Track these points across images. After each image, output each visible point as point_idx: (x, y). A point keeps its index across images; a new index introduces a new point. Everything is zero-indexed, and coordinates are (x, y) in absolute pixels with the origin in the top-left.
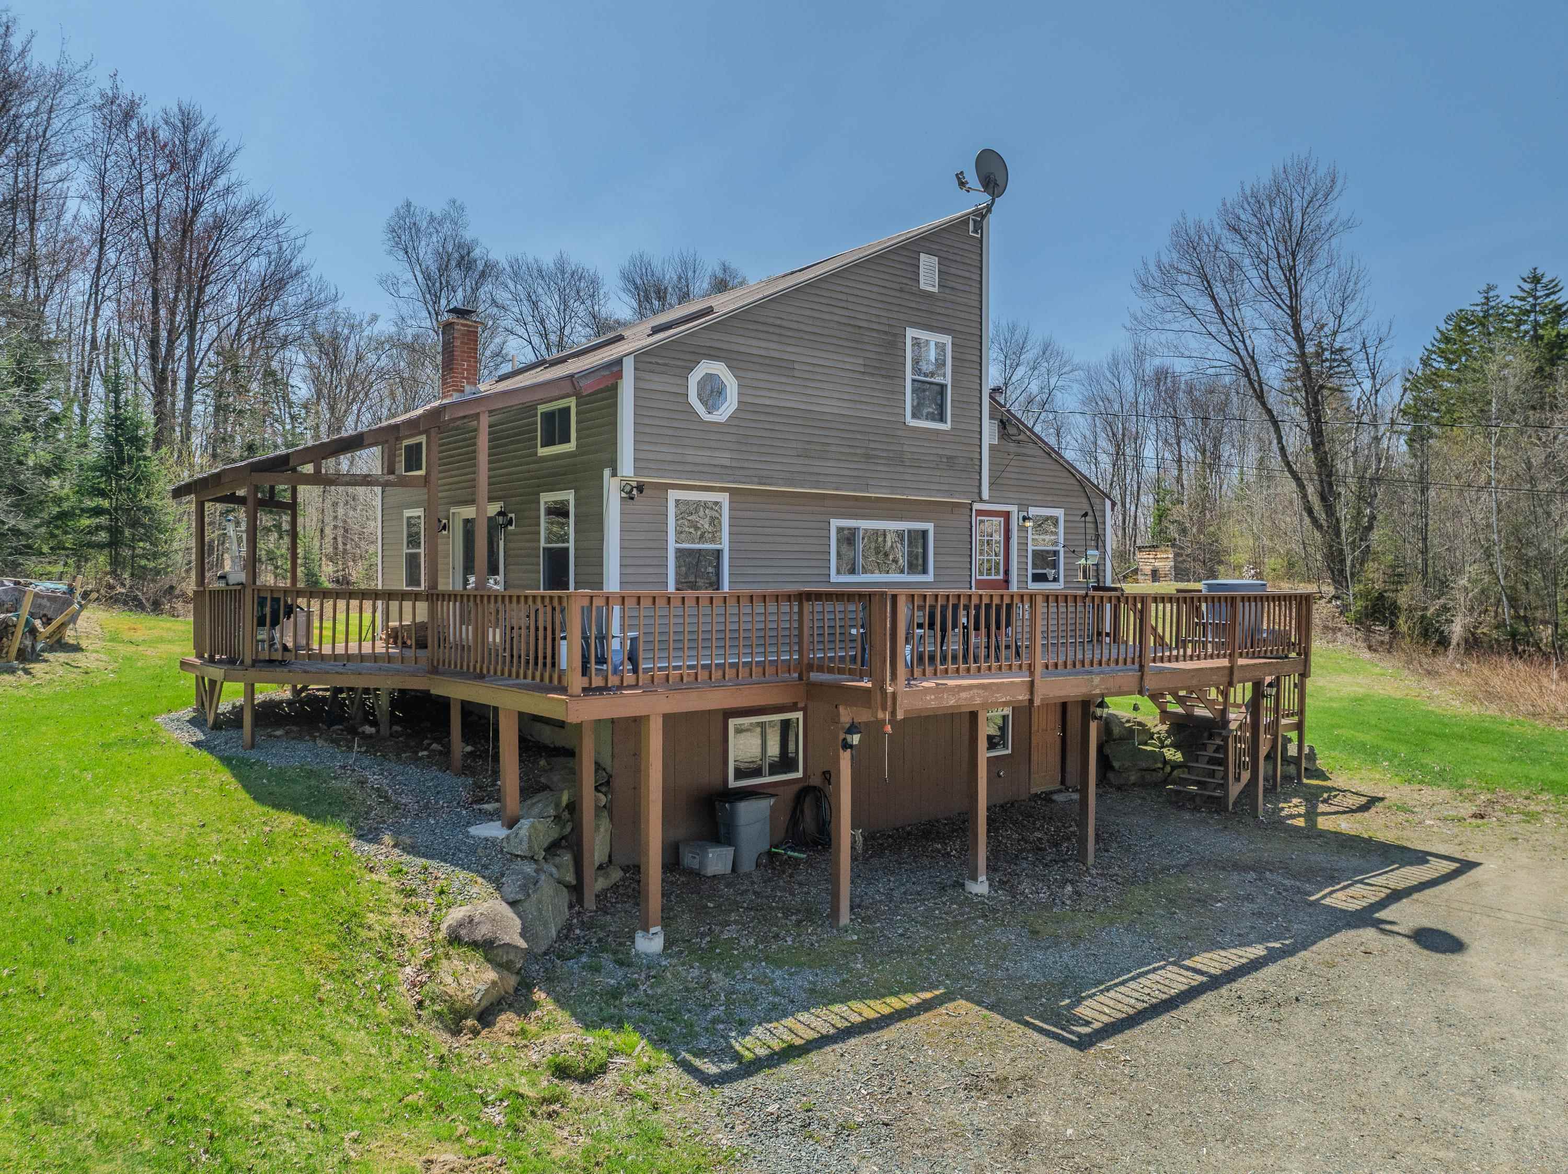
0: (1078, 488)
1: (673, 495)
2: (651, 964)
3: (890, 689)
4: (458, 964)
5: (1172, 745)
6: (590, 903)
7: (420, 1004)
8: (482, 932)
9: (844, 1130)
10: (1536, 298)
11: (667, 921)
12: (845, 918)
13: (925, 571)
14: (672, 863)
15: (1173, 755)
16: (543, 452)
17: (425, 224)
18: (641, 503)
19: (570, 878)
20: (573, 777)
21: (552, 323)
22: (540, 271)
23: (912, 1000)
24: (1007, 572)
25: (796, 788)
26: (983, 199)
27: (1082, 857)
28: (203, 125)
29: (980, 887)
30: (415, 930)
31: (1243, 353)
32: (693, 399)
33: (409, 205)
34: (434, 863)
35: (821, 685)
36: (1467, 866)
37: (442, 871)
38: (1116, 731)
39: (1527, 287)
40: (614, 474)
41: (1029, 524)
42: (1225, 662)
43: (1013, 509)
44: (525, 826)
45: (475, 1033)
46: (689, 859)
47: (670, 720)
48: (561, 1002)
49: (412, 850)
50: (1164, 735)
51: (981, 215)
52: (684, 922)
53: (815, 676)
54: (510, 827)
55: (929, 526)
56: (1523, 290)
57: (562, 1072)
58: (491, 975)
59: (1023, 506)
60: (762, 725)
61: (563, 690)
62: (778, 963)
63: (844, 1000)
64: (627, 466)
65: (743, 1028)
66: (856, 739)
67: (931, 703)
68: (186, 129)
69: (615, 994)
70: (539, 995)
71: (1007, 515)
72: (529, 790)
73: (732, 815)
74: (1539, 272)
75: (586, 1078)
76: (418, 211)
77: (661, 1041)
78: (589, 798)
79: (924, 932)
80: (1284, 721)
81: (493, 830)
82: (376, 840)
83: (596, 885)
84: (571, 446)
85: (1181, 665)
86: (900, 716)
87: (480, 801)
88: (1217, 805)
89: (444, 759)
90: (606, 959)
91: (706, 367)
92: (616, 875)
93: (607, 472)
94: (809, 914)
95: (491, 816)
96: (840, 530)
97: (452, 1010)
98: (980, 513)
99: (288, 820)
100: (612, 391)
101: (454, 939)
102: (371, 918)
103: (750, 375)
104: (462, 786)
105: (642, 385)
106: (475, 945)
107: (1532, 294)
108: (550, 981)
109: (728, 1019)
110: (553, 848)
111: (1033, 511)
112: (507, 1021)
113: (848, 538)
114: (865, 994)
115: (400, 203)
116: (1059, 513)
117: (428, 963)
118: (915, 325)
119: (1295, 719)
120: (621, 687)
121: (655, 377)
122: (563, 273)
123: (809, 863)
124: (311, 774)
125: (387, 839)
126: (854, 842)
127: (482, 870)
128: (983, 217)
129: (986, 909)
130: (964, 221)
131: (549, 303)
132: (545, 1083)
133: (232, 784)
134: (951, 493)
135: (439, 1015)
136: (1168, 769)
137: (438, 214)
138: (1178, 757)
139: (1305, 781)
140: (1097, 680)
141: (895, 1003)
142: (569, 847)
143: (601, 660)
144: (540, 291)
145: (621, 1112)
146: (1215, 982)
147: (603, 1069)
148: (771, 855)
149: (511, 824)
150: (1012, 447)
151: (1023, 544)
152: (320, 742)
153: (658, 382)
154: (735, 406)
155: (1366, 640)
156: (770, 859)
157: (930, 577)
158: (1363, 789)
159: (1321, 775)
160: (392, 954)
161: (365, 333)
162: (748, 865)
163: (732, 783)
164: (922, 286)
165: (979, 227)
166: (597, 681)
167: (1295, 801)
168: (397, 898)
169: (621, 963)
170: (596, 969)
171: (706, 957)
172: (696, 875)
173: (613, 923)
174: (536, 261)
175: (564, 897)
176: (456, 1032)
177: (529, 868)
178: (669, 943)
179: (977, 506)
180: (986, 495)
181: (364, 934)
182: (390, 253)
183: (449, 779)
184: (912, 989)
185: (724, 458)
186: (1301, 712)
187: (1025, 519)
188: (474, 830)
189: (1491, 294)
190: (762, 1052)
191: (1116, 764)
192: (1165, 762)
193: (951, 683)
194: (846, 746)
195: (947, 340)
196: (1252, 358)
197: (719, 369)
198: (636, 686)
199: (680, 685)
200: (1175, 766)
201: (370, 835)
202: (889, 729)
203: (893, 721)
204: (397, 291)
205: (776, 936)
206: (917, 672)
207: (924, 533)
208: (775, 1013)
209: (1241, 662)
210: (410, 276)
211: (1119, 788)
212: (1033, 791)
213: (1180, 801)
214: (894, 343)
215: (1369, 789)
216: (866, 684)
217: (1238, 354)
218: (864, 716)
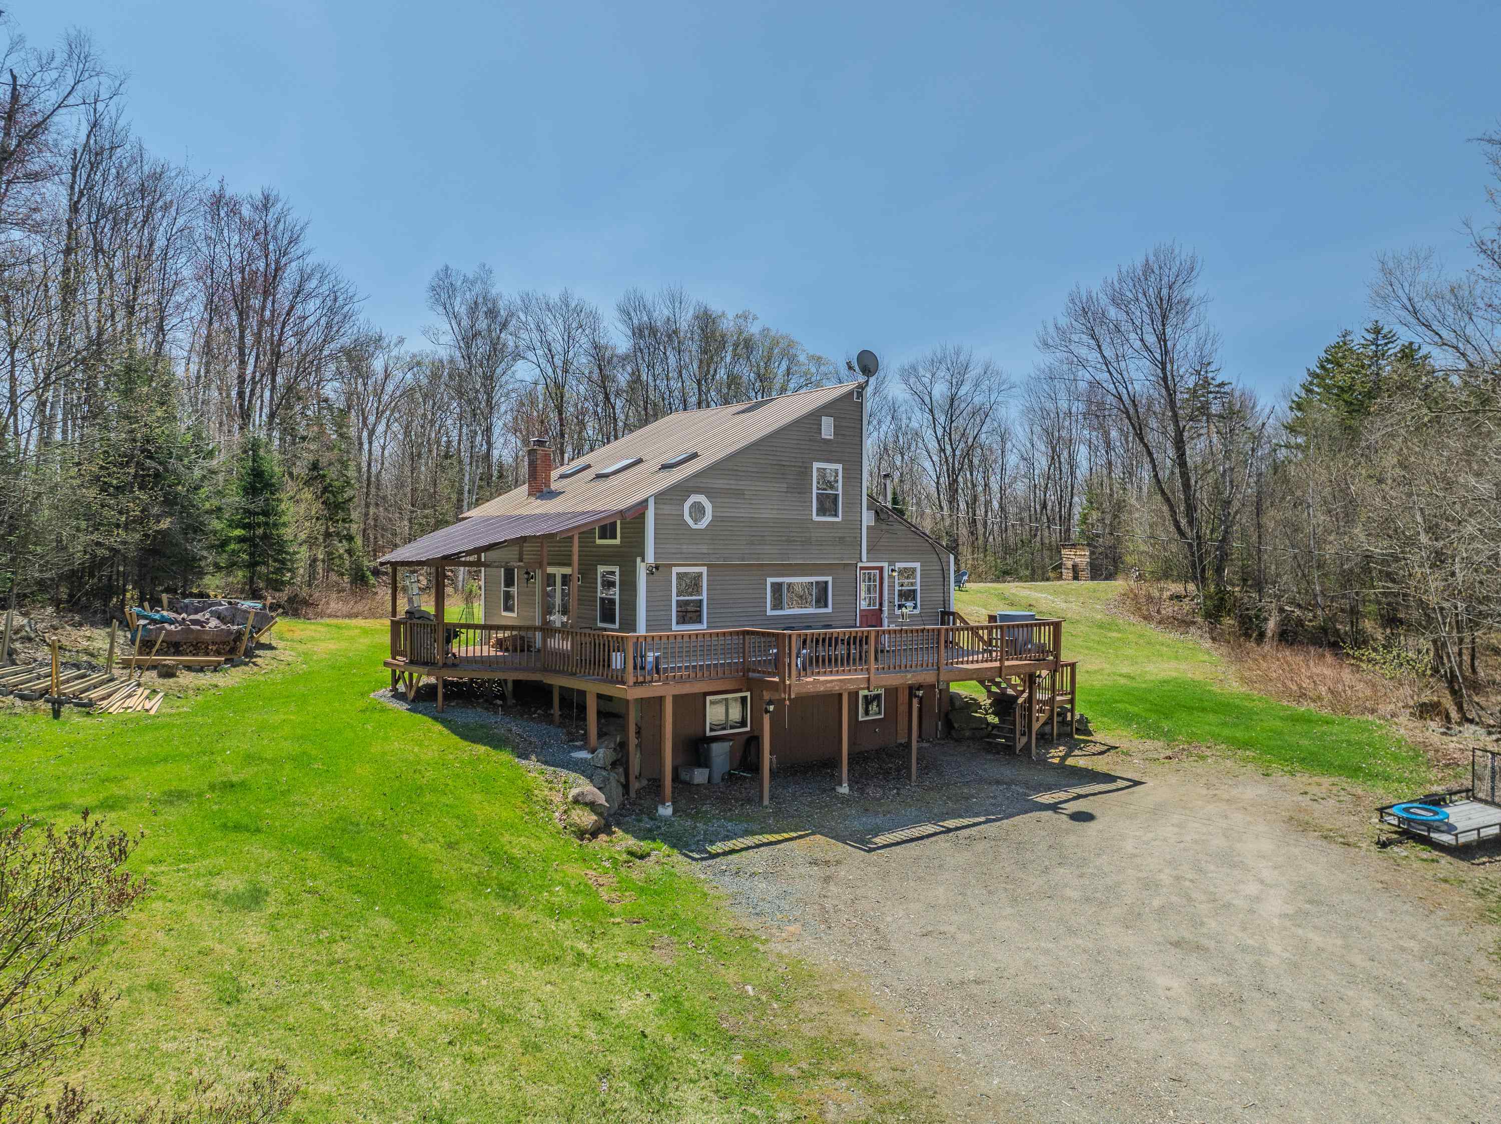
0: (930, 548)
1: (675, 570)
2: (665, 820)
3: (788, 682)
4: (581, 813)
5: (992, 713)
6: (633, 794)
7: (565, 828)
8: (589, 798)
9: (753, 875)
10: (1377, 346)
11: (673, 803)
12: (766, 802)
13: (826, 606)
14: (676, 778)
15: (993, 719)
16: (599, 542)
17: (459, 283)
18: (658, 575)
19: (623, 780)
20: (624, 729)
21: (557, 347)
22: (547, 304)
23: (794, 835)
24: (881, 604)
25: (745, 737)
26: (862, 379)
27: (909, 777)
28: (279, 206)
29: (844, 789)
30: (557, 798)
31: (1125, 397)
32: (687, 517)
33: (447, 268)
34: (558, 770)
35: (753, 679)
36: (1137, 783)
37: (563, 773)
38: (957, 703)
39: (1370, 337)
40: (643, 561)
41: (895, 574)
42: (997, 664)
43: (885, 565)
44: (601, 752)
45: (590, 841)
46: (684, 776)
47: (676, 698)
48: (626, 831)
49: (546, 763)
50: (988, 706)
51: (862, 388)
52: (682, 803)
53: (751, 675)
54: (593, 752)
55: (829, 579)
56: (1366, 340)
57: (631, 853)
58: (595, 817)
59: (891, 563)
60: (726, 700)
61: (623, 683)
62: (730, 820)
63: (760, 834)
64: (650, 558)
65: (712, 843)
66: (771, 708)
67: (811, 689)
68: (266, 208)
69: (650, 830)
70: (614, 829)
71: (881, 569)
72: (601, 735)
73: (708, 750)
74: (1380, 324)
75: (642, 857)
76: (454, 274)
77: (673, 846)
78: (633, 741)
79: (807, 809)
80: (1058, 698)
81: (583, 755)
82: (527, 757)
83: (635, 785)
84: (617, 541)
85: (965, 666)
86: (793, 696)
87: (572, 741)
88: (1009, 749)
89: (548, 719)
90: (645, 818)
91: (694, 498)
92: (645, 782)
93: (639, 559)
94: (749, 801)
95: (580, 748)
96: (773, 584)
97: (579, 830)
98: (862, 568)
99: (481, 749)
100: (641, 517)
101: (576, 801)
102: (536, 792)
103: (719, 500)
104: (562, 734)
105: (659, 512)
106: (586, 804)
107: (1374, 342)
108: (618, 825)
109: (705, 840)
110: (614, 764)
111: (898, 565)
112: (603, 837)
113: (777, 588)
114: (772, 832)
115: (440, 266)
116: (917, 565)
117: (565, 812)
118: (818, 460)
119: (1069, 697)
120: (651, 681)
121: (666, 507)
122: (567, 306)
123: (752, 779)
124: (482, 726)
125: (533, 757)
126: (771, 762)
127: (583, 773)
128: (863, 389)
129: (845, 801)
130: (851, 393)
131: (555, 330)
132: (625, 857)
133: (446, 731)
134: (842, 558)
135: (573, 831)
136: (990, 728)
137: (471, 276)
138: (996, 720)
139: (1076, 736)
140: (909, 676)
141: (786, 835)
142: (621, 765)
143: (643, 668)
144: (548, 321)
145: (658, 868)
146: (949, 830)
147: (649, 855)
148: (731, 775)
149: (593, 751)
150: (884, 527)
151: (892, 587)
152: (479, 710)
153: (667, 509)
154: (710, 518)
155: (1211, 631)
156: (730, 778)
157: (829, 610)
158: (1108, 742)
159: (1089, 733)
160: (549, 807)
161: (393, 354)
162: (717, 778)
163: (708, 733)
164: (823, 436)
165: (860, 395)
166: (641, 679)
167: (1061, 748)
168: (546, 784)
169: (652, 819)
170: (640, 821)
171: (694, 818)
172: (688, 784)
173: (646, 803)
174: (544, 296)
175: (620, 790)
176: (582, 840)
177: (604, 773)
178: (675, 812)
179: (860, 565)
180: (864, 558)
181: (535, 799)
182: (432, 308)
183: (553, 730)
184: (795, 831)
185: (704, 549)
186: (1073, 692)
187: (893, 570)
188: (573, 754)
189: (1348, 338)
190: (720, 851)
191: (956, 725)
192: (988, 724)
193: (822, 678)
194: (767, 711)
195: (839, 467)
196: (1134, 401)
197: (702, 499)
198: (659, 681)
199: (681, 680)
200: (994, 726)
201: (524, 756)
202: (787, 702)
203: (789, 699)
204: (437, 340)
205: (730, 810)
206: (802, 673)
207: (826, 583)
208: (727, 838)
209: (1007, 663)
210: (448, 327)
211: (956, 741)
212: (899, 741)
213: (992, 749)
214: (806, 472)
215: (1111, 742)
216: (776, 679)
217: (1121, 399)
218: (776, 696)
